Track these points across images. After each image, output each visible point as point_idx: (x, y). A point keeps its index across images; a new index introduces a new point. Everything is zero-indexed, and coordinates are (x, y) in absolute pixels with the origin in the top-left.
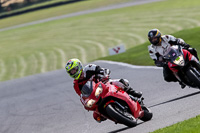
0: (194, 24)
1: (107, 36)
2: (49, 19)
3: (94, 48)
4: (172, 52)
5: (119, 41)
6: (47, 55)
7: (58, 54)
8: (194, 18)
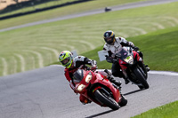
0: (139, 32)
1: (61, 43)
2: (11, 28)
3: (50, 54)
4: (123, 51)
5: (72, 47)
6: (8, 60)
7: (18, 59)
8: (138, 27)
